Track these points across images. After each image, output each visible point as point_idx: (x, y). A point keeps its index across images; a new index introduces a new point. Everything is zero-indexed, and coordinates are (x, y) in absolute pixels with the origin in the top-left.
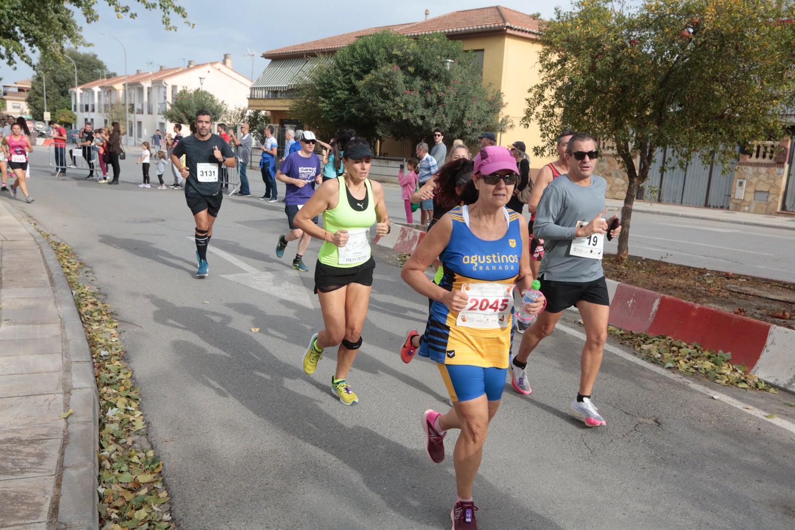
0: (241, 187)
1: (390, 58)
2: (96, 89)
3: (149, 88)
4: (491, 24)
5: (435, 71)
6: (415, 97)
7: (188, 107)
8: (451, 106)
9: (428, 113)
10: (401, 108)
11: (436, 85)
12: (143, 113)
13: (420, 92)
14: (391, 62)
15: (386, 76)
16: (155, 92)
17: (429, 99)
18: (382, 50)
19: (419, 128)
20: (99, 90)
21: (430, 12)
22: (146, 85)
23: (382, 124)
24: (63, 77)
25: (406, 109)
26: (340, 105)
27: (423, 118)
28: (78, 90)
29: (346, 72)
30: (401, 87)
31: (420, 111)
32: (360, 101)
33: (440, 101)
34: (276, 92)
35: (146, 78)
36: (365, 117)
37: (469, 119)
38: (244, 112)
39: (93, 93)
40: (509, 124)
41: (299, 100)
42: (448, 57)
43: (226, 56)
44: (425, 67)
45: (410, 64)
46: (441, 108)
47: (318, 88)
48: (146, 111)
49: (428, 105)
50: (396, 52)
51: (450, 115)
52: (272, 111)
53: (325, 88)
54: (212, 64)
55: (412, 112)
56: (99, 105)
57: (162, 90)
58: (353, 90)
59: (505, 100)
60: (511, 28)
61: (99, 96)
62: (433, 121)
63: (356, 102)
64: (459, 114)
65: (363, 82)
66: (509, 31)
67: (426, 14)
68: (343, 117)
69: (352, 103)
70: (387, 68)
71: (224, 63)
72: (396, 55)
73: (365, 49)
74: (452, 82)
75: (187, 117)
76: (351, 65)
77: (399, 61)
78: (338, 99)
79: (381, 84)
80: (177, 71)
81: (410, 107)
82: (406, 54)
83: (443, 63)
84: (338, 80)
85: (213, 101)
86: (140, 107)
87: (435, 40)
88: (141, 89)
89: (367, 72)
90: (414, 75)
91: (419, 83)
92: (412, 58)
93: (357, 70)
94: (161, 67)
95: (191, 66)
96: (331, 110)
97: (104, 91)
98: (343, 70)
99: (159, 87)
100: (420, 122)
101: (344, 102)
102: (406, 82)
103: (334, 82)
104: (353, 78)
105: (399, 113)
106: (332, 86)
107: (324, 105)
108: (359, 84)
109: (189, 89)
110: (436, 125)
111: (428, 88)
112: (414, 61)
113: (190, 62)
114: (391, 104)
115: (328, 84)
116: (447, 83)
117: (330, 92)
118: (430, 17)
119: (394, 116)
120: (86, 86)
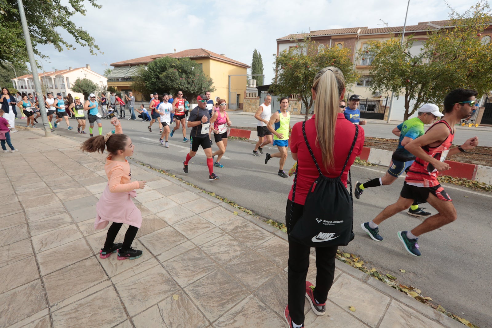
0: (132, 117)
1: (172, 67)
2: (26, 79)
3: (54, 78)
4: (204, 55)
5: (189, 71)
6: (184, 81)
7: (82, 86)
8: (197, 83)
9: (189, 86)
10: (179, 84)
11: (191, 76)
12: (53, 89)
13: (185, 79)
14: (172, 68)
15: (171, 73)
16: (57, 80)
17: (189, 81)
18: (168, 64)
19: (187, 91)
20: (27, 79)
21: (176, 50)
22: (53, 77)
23: (172, 90)
24: (5, 74)
25: (181, 85)
26: (153, 84)
27: (187, 88)
28: (16, 80)
29: (154, 72)
30: (178, 77)
31: (186, 86)
32: (162, 82)
33: (193, 82)
34: (118, 79)
35: (52, 74)
36: (164, 88)
37: (204, 88)
38: (106, 87)
39: (24, 81)
40: (215, 89)
41: (135, 82)
42: (192, 66)
43: (87, 65)
44: (185, 69)
45: (180, 69)
46: (193, 84)
47: (143, 77)
48: (54, 88)
49: (189, 83)
50: (173, 64)
51: (197, 87)
52: (117, 87)
53: (146, 77)
54: (82, 68)
55: (183, 86)
56: (29, 86)
57: (61, 79)
58: (158, 78)
59: (213, 81)
60: (212, 56)
61: (28, 82)
62: (191, 89)
63: (161, 82)
64: (200, 86)
65: (162, 75)
66: (211, 57)
67: (175, 50)
68: (155, 88)
69: (159, 83)
70: (171, 70)
71: (87, 67)
72: (174, 66)
73: (161, 63)
74: (196, 75)
75: (82, 89)
76: (156, 69)
77: (175, 68)
78: (152, 81)
79: (170, 76)
80: (66, 71)
81: (183, 84)
82: (177, 65)
83: (191, 68)
84: (151, 74)
85: (92, 83)
86: (51, 86)
87: (187, 60)
88: (50, 79)
89: (163, 71)
90: (182, 73)
91: (184, 75)
92: (180, 66)
93: (159, 71)
94: (56, 70)
95: (71, 69)
96: (150, 86)
97: (30, 80)
98: (153, 71)
99: (60, 78)
100: (187, 89)
101: (156, 82)
102: (179, 75)
103: (150, 75)
104: (157, 74)
105: (179, 86)
106: (149, 76)
107: (148, 84)
108: (161, 76)
109: (80, 79)
110: (193, 90)
111: (188, 77)
112: (181, 68)
113: (70, 68)
114: (175, 83)
115: (147, 76)
116: (194, 75)
117: (149, 79)
118: (177, 52)
119: (177, 87)
120: (20, 77)
